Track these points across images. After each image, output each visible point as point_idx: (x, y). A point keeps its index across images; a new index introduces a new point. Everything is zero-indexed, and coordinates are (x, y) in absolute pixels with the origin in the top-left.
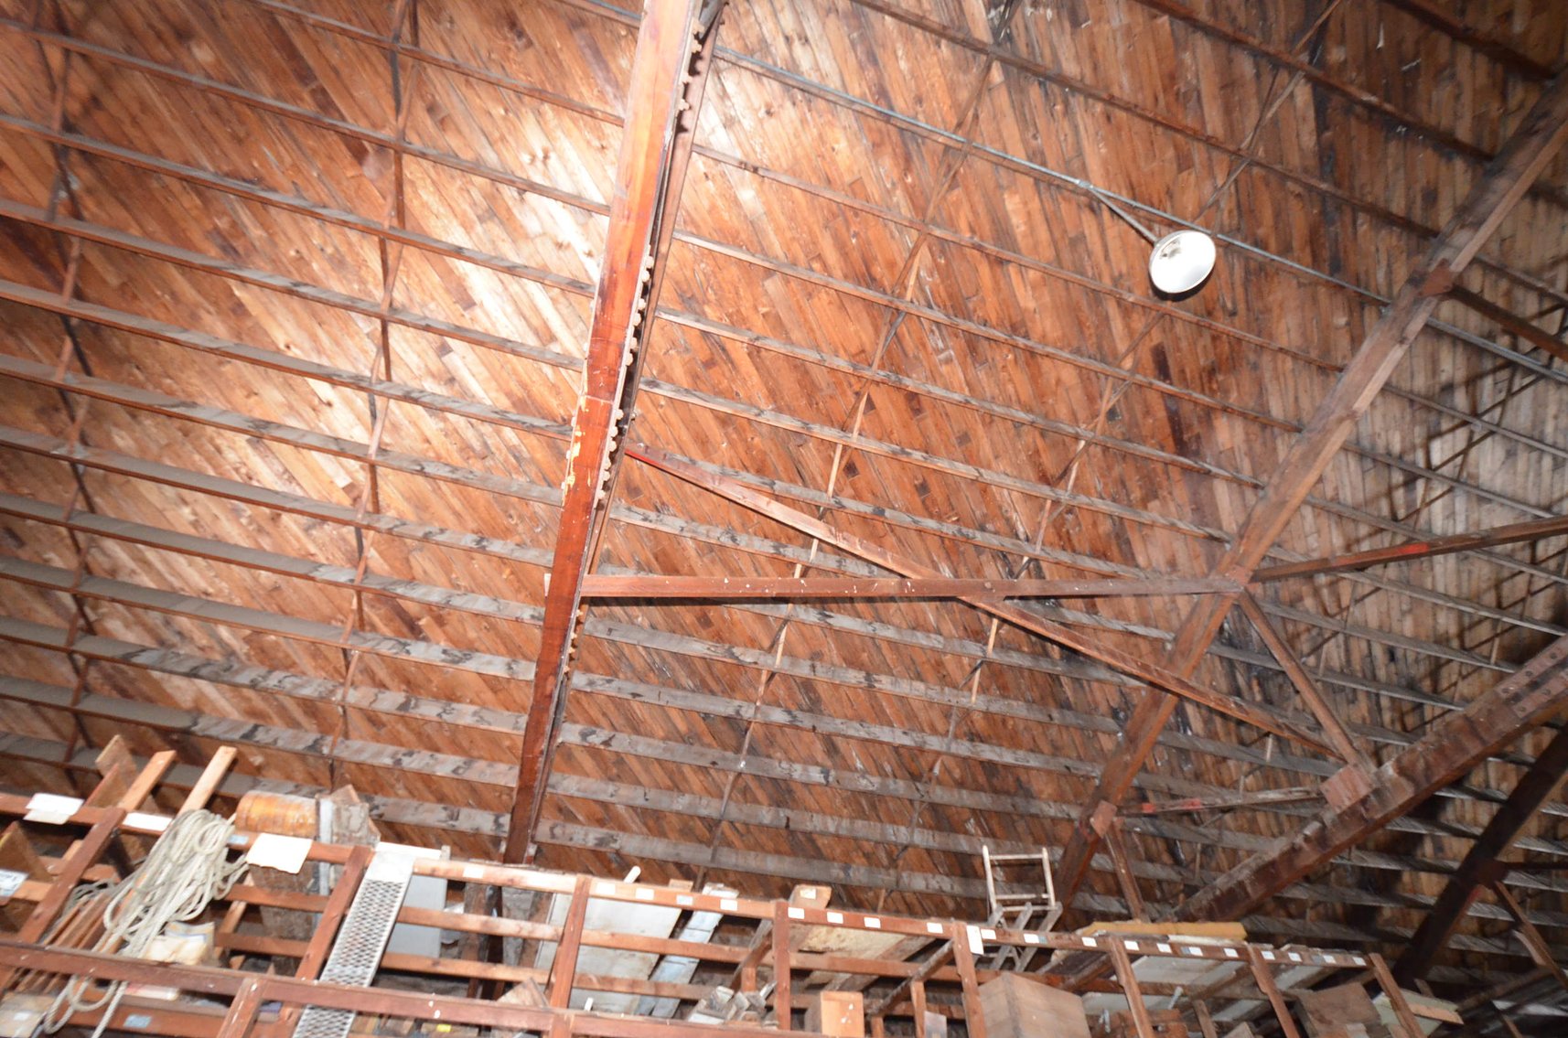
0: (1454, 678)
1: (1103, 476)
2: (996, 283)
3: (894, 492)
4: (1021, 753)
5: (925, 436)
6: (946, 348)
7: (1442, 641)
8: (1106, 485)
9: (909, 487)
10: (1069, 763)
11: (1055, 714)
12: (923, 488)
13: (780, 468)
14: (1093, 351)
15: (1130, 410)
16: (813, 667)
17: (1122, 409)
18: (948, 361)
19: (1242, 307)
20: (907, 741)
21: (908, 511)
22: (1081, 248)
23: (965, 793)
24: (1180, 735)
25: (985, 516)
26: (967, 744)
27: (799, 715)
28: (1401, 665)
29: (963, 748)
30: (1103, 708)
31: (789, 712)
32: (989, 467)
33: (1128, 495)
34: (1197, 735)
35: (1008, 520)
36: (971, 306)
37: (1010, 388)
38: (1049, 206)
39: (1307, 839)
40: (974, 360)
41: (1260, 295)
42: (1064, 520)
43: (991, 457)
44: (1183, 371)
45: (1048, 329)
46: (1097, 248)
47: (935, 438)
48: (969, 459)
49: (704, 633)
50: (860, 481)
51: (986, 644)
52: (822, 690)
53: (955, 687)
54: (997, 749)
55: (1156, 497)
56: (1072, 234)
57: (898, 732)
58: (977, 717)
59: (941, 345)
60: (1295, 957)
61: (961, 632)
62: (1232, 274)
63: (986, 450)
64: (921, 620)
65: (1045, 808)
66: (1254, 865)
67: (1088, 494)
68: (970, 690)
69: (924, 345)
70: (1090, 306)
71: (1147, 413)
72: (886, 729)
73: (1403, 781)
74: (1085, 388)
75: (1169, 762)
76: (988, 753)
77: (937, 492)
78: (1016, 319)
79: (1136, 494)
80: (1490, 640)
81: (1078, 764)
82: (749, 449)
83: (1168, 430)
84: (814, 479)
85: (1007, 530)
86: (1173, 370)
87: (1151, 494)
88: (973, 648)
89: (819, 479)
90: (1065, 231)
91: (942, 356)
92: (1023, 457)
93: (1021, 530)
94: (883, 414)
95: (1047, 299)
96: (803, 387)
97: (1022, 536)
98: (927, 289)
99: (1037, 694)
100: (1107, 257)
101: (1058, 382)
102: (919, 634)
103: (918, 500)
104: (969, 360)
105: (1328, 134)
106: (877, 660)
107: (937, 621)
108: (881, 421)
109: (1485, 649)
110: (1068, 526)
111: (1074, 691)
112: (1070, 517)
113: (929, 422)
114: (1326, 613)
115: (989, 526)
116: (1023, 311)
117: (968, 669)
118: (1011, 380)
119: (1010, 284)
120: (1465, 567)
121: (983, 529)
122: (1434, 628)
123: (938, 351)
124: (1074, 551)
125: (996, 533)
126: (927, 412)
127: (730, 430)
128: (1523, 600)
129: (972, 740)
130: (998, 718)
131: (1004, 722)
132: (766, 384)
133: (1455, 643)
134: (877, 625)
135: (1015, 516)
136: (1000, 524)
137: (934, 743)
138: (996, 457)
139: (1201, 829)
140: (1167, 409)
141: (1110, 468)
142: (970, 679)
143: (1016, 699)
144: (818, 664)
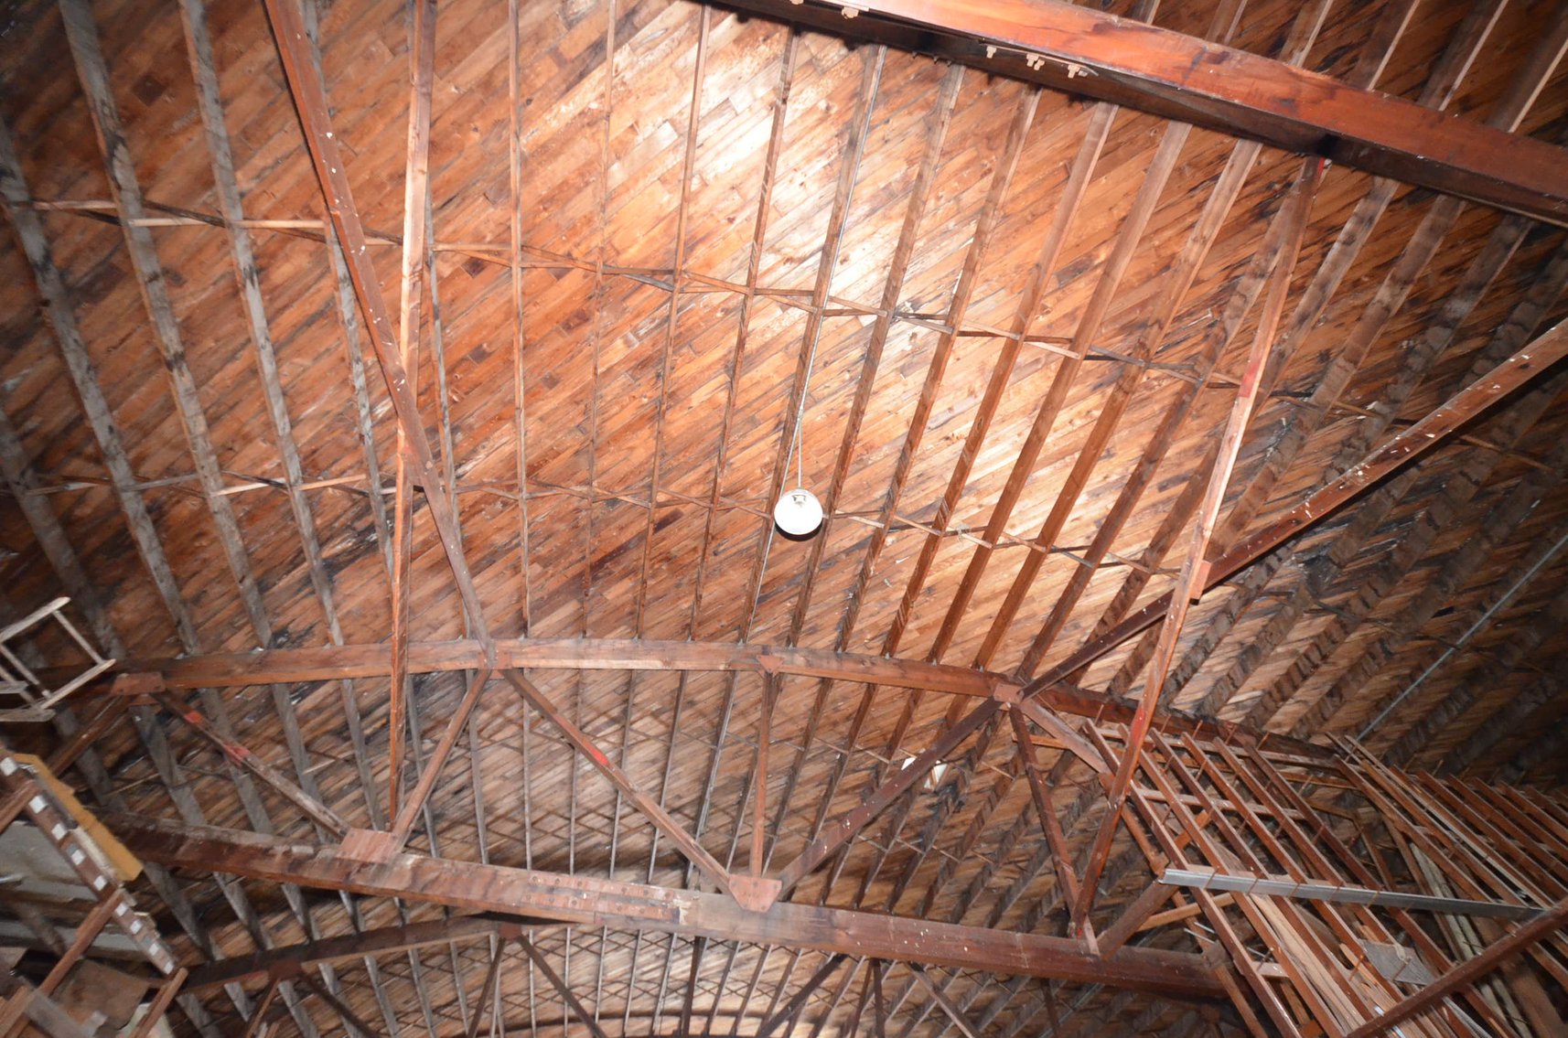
0: (459, 836)
1: (552, 517)
2: (709, 367)
3: (463, 324)
4: (166, 569)
5: (544, 340)
6: (640, 339)
7: (488, 810)
8: (543, 523)
9: (476, 339)
10: (186, 620)
11: (248, 582)
12: (480, 355)
13: (447, 174)
14: (665, 467)
15: (622, 515)
16: (154, 277)
17: (620, 508)
18: (628, 343)
19: (722, 556)
20: (103, 436)
21: (445, 345)
22: (748, 427)
23: (57, 531)
24: (288, 697)
25: (471, 427)
26: (141, 508)
27: (52, 275)
28: (455, 800)
29: (133, 506)
30: (281, 621)
31: (48, 256)
32: (528, 415)
33: (539, 545)
34: (295, 709)
35: (474, 451)
36: (685, 350)
37: (616, 409)
38: (776, 391)
39: (287, 854)
40: (635, 368)
41: (732, 565)
42: (495, 502)
43: (540, 414)
44: (663, 539)
45: (676, 424)
46: (749, 439)
47: (544, 351)
48: (531, 394)
49: (126, 90)
50: (465, 281)
51: (305, 481)
52: (118, 299)
53: (221, 466)
54: (155, 543)
55: (545, 566)
56: (757, 417)
57: (107, 420)
58: (191, 504)
59: (642, 332)
60: (136, 927)
61: (307, 449)
62: (744, 540)
63: (545, 406)
64: (300, 400)
65: (101, 623)
66: (215, 835)
67: (529, 513)
68: (227, 485)
69: (638, 316)
70: (703, 450)
71: (621, 529)
72: (102, 404)
73: (408, 876)
74: (632, 472)
75: (246, 703)
76: (144, 535)
77: (479, 371)
78: (681, 394)
79: (542, 551)
80: (503, 836)
81: (189, 630)
82: (458, 126)
83: (610, 550)
84: (447, 222)
85: (463, 454)
86: (662, 532)
87: (545, 562)
88: (294, 469)
89: (449, 229)
90: (759, 410)
91: (631, 337)
92: (549, 443)
93: (468, 467)
94: (553, 292)
95: (703, 414)
96: (560, 187)
97: (460, 471)
98: (693, 305)
99: (262, 553)
100: (744, 448)
101: (632, 449)
102: (281, 402)
103: (465, 352)
104: (633, 364)
105: (843, 556)
106: (213, 361)
107: (311, 418)
108: (545, 289)
109: (495, 837)
110: (488, 508)
111: (288, 588)
112: (499, 506)
113: (559, 342)
114: (480, 731)
115: (459, 436)
116: (687, 398)
117: (258, 472)
118: (623, 408)
119: (710, 379)
120: (557, 788)
121: (454, 431)
122: (499, 800)
123: (635, 331)
124: (463, 523)
125: (454, 445)
126: (570, 338)
127: (478, 96)
128: (546, 833)
129: (149, 510)
130: (204, 526)
131: (202, 535)
132: (552, 140)
133: (489, 819)
134: (269, 348)
135: (481, 456)
136: (466, 446)
137: (120, 470)
138: (541, 419)
139: (176, 768)
140: (629, 542)
141: (561, 520)
142: (247, 480)
143: (243, 537)
144: (161, 283)
